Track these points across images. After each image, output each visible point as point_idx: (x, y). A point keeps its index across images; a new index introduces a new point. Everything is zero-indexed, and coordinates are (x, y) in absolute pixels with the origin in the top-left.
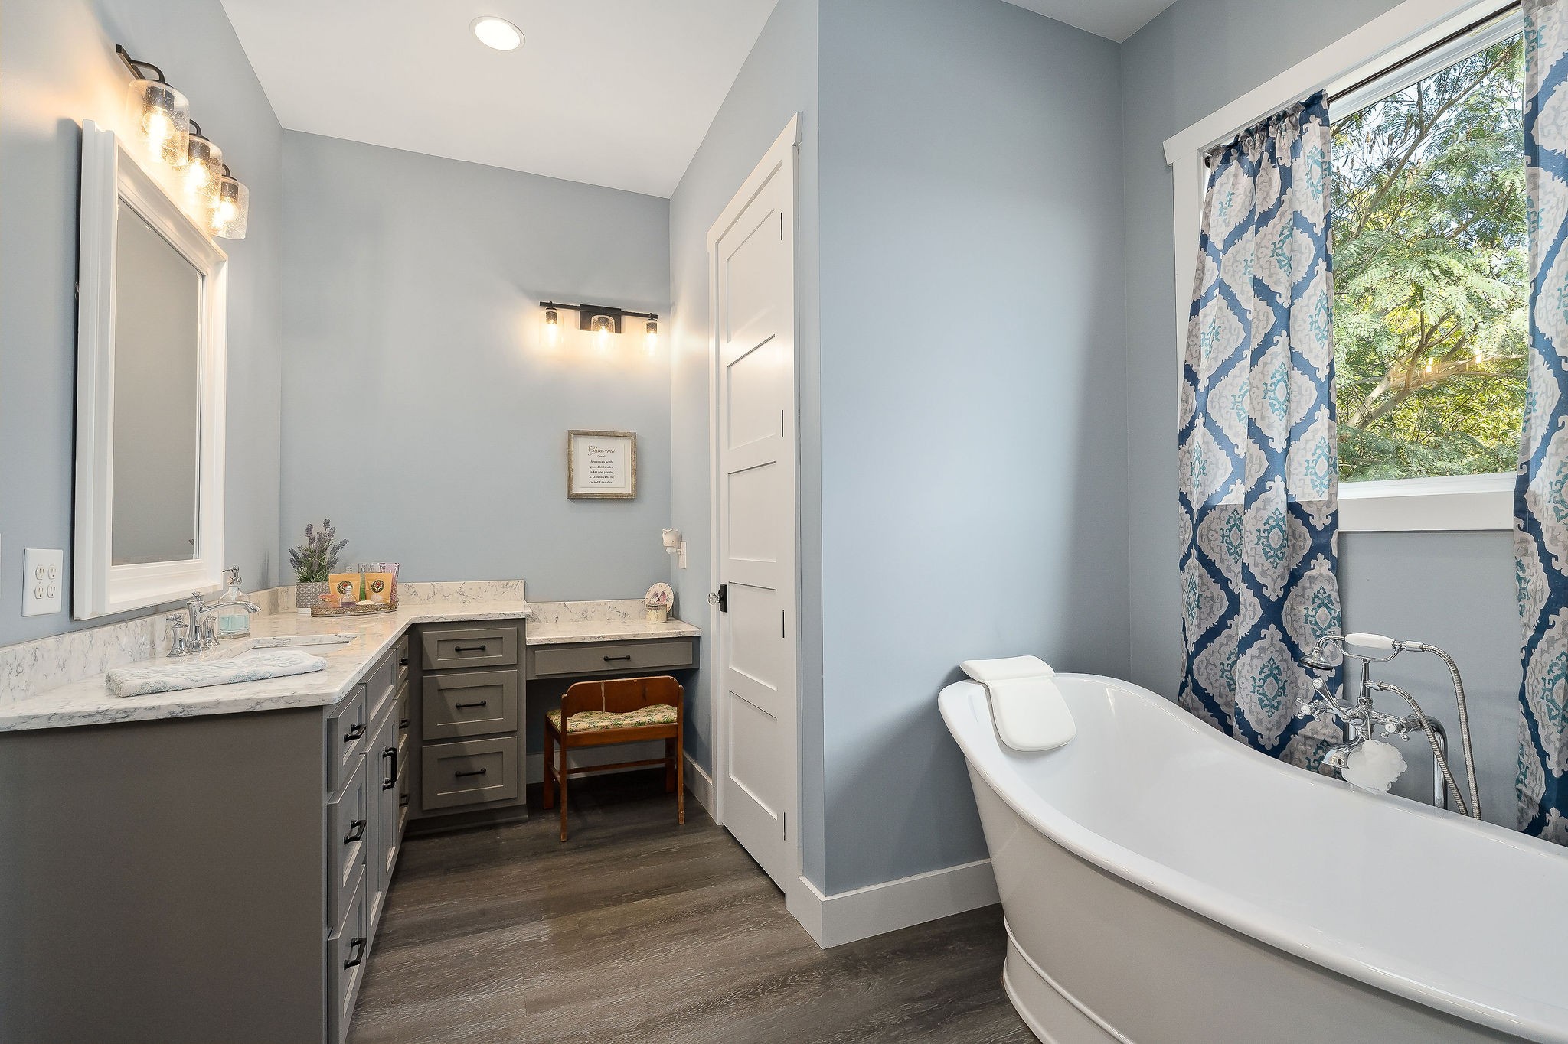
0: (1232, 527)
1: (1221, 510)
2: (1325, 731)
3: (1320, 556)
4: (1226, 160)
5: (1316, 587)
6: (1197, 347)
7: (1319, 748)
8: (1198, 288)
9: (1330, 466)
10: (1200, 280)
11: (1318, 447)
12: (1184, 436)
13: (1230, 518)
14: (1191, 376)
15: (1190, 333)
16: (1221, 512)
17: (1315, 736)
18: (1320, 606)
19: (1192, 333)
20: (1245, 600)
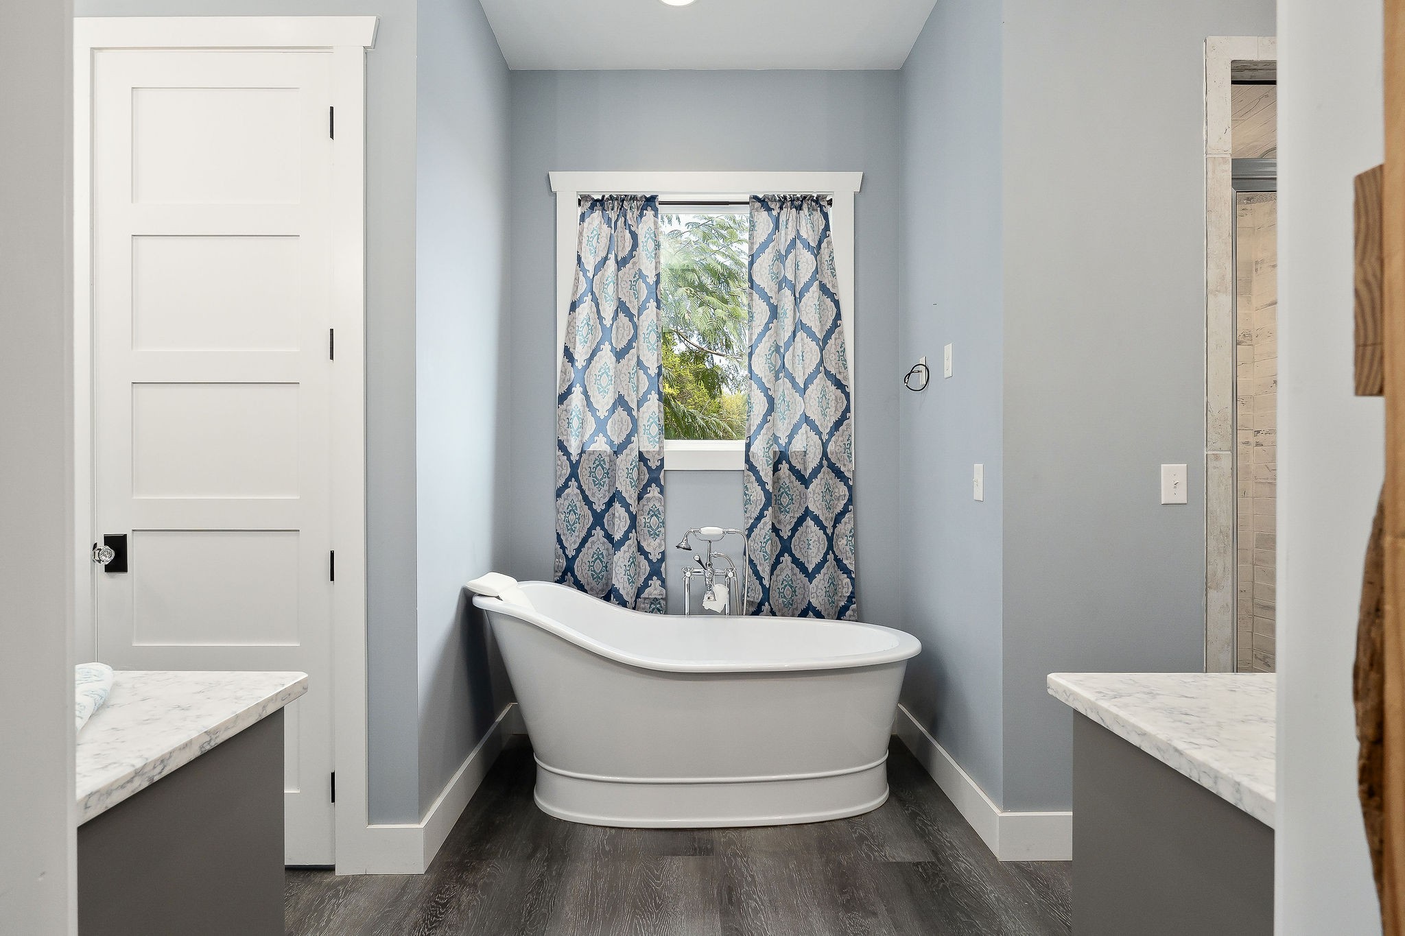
0: (598, 466)
1: (590, 454)
2: (655, 592)
3: (653, 485)
4: (592, 208)
5: (651, 504)
6: (573, 335)
7: (652, 603)
8: (575, 292)
9: (660, 430)
10: (576, 287)
11: (650, 417)
12: (563, 398)
13: (596, 459)
14: (569, 355)
15: (569, 324)
16: (589, 456)
17: (650, 597)
18: (652, 516)
19: (571, 325)
20: (620, 515)
